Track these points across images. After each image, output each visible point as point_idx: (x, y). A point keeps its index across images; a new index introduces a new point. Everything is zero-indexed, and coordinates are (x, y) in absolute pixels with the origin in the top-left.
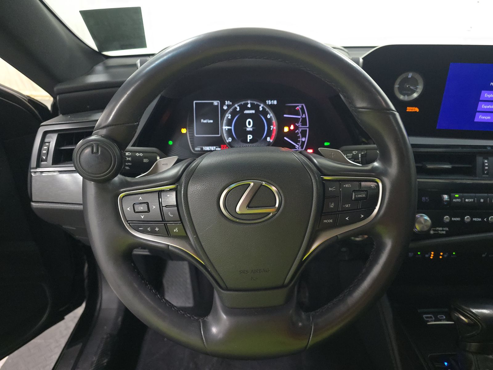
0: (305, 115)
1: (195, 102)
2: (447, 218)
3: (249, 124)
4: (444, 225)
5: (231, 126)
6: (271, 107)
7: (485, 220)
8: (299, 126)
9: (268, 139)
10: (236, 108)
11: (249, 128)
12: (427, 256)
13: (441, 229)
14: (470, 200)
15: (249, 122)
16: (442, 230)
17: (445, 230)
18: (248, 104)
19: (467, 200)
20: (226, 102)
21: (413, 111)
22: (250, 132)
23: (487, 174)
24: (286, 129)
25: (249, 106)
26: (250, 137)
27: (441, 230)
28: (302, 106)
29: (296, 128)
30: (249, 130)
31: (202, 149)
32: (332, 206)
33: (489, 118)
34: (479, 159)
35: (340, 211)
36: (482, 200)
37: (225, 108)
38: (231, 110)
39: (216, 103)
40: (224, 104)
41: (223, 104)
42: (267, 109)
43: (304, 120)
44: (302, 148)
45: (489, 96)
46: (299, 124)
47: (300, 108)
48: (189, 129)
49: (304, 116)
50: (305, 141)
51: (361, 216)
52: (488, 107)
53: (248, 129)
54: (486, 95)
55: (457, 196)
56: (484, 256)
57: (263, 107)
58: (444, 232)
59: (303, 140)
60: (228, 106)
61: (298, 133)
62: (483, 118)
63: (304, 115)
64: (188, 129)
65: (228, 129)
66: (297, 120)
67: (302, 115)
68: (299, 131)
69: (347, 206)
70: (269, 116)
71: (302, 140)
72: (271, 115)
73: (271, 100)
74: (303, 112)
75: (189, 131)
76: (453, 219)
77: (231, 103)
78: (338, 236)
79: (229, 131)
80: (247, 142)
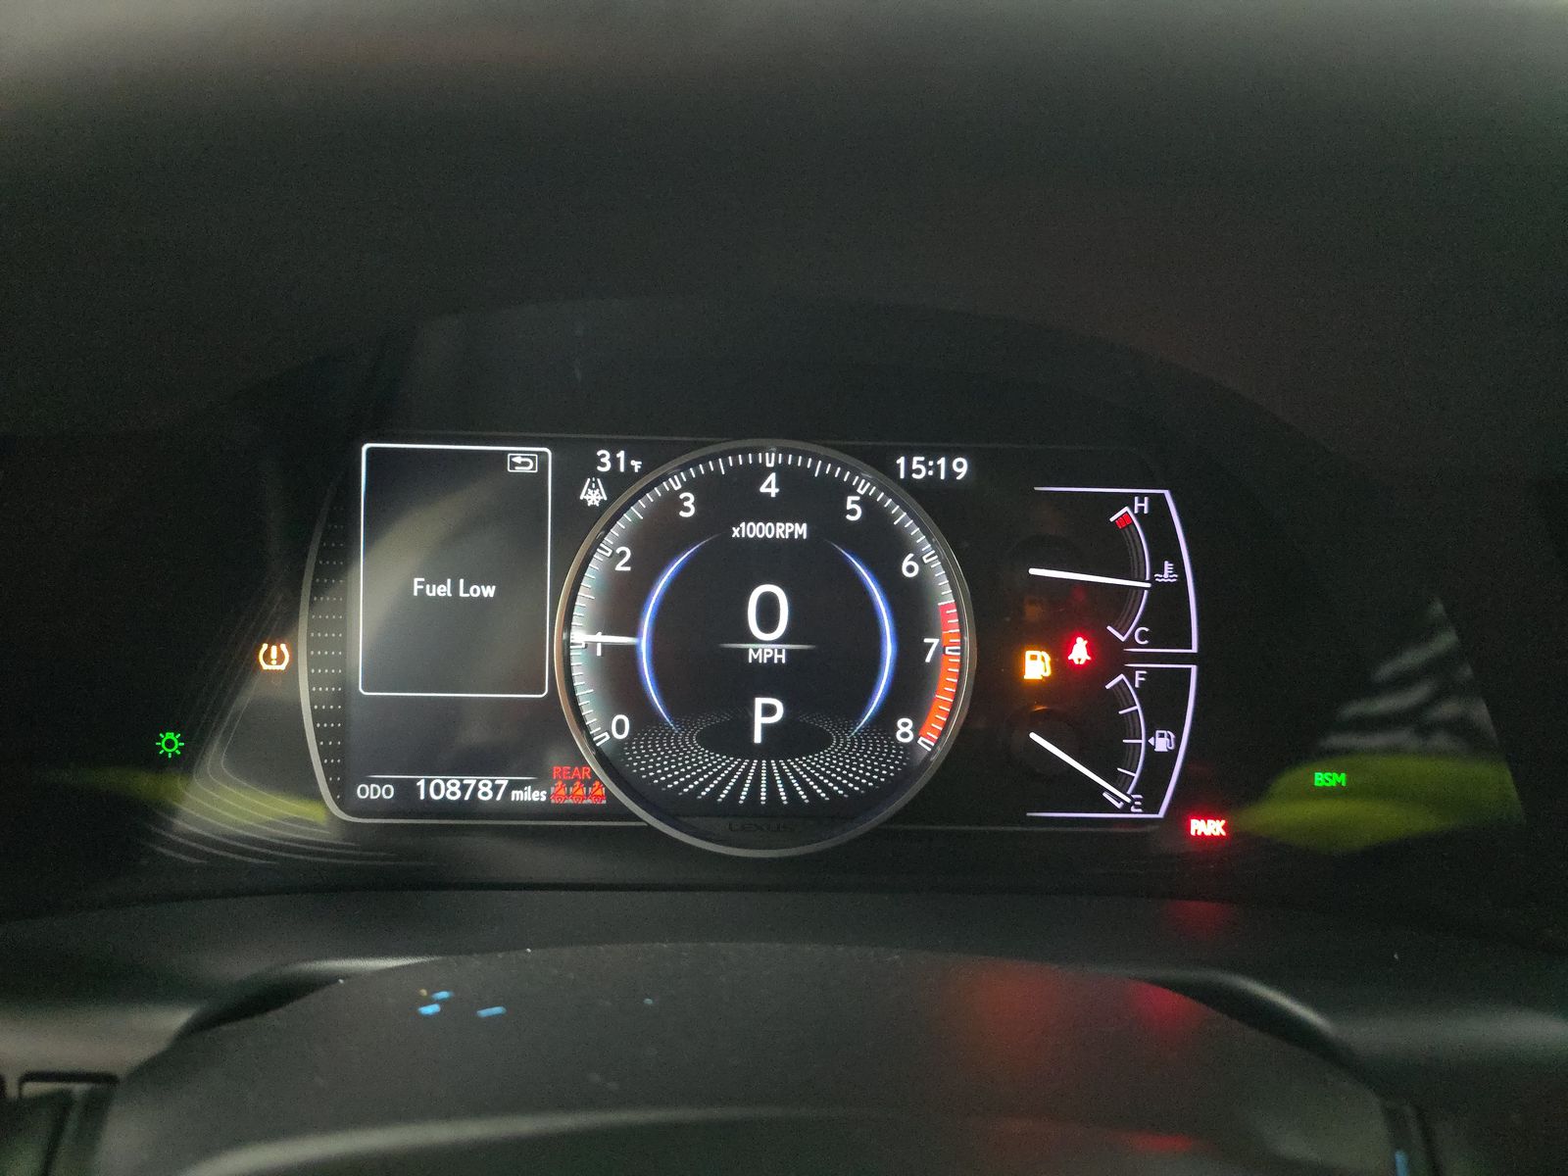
0: (1179, 568)
1: (366, 447)
3: (768, 620)
5: (634, 631)
6: (931, 498)
8: (1131, 642)
9: (904, 728)
10: (673, 501)
11: (767, 647)
15: (768, 607)
18: (762, 472)
20: (605, 456)
22: (768, 678)
24: (1036, 666)
25: (770, 487)
26: (766, 713)
28: (1158, 502)
29: (1109, 657)
30: (763, 659)
31: (407, 790)
37: (593, 496)
38: (639, 516)
39: (523, 459)
40: (590, 468)
41: (575, 467)
42: (902, 518)
43: (1166, 606)
44: (1151, 805)
46: (1132, 633)
47: (1140, 516)
48: (312, 644)
49: (1168, 574)
50: (1172, 755)
57: (866, 502)
59: (1162, 744)
60: (615, 483)
61: (1120, 697)
63: (1168, 566)
65: (604, 646)
66: (1117, 603)
67: (1158, 568)
68: (1128, 682)
70: (908, 567)
71: (1150, 748)
72: (930, 557)
73: (931, 454)
74: (1164, 549)
75: (312, 662)
77: (636, 465)
79: (619, 662)
80: (747, 750)
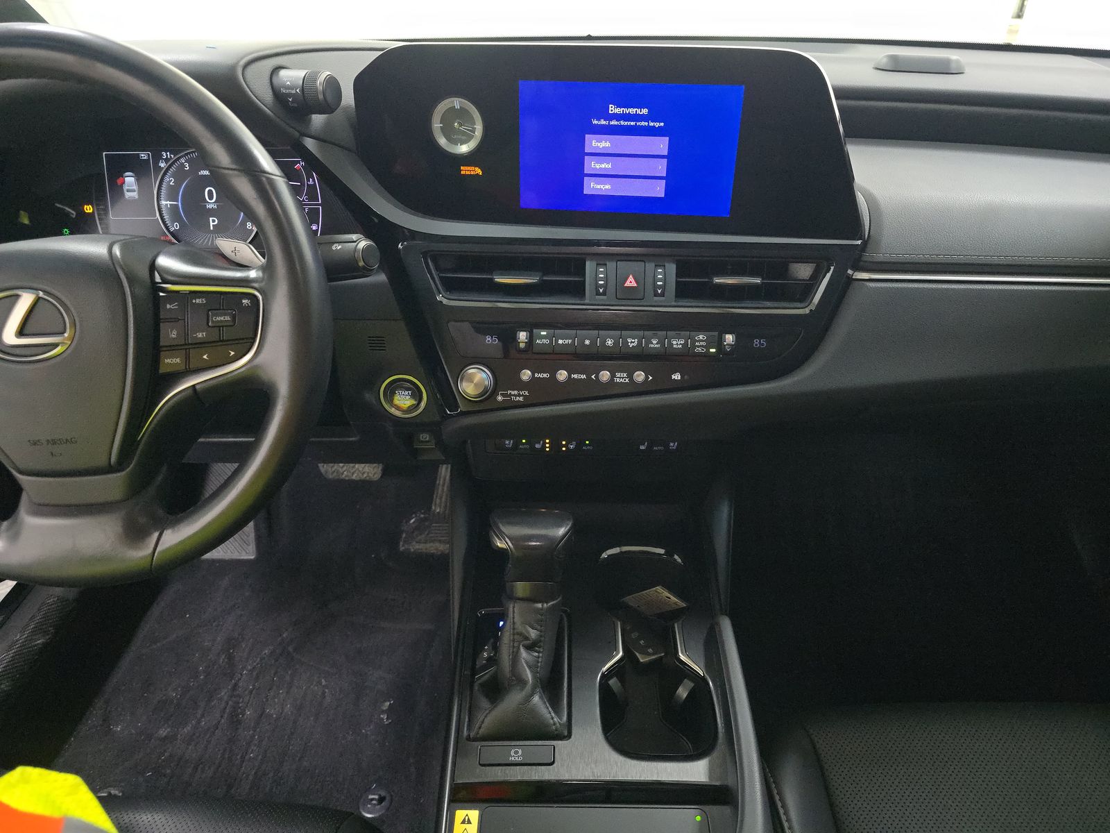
0: (314, 180)
1: (104, 153)
2: (526, 375)
3: (211, 197)
4: (521, 385)
5: (177, 201)
7: (593, 377)
8: (304, 201)
10: (183, 165)
11: (211, 204)
12: (537, 446)
13: (516, 392)
14: (567, 342)
15: (210, 193)
16: (518, 396)
17: (523, 395)
19: (560, 342)
20: (164, 154)
21: (472, 173)
22: (213, 212)
23: (604, 294)
26: (214, 221)
27: (514, 395)
30: (211, 208)
32: (174, 334)
33: (608, 187)
34: (589, 266)
35: (189, 344)
36: (587, 342)
37: (162, 164)
38: (173, 169)
39: (144, 155)
40: (160, 157)
41: (157, 158)
43: (312, 191)
45: (599, 145)
46: (303, 198)
47: (302, 166)
48: (97, 205)
49: (311, 182)
51: (230, 353)
52: (603, 166)
53: (210, 206)
54: (594, 143)
55: (544, 333)
56: (642, 447)
58: (521, 399)
59: (314, 228)
60: (167, 161)
62: (598, 187)
63: (311, 180)
64: (95, 207)
65: (170, 205)
67: (308, 180)
69: (200, 335)
74: (309, 175)
75: (98, 210)
76: (536, 375)
77: (172, 156)
78: (197, 387)
79: (174, 209)
80: (209, 232)
